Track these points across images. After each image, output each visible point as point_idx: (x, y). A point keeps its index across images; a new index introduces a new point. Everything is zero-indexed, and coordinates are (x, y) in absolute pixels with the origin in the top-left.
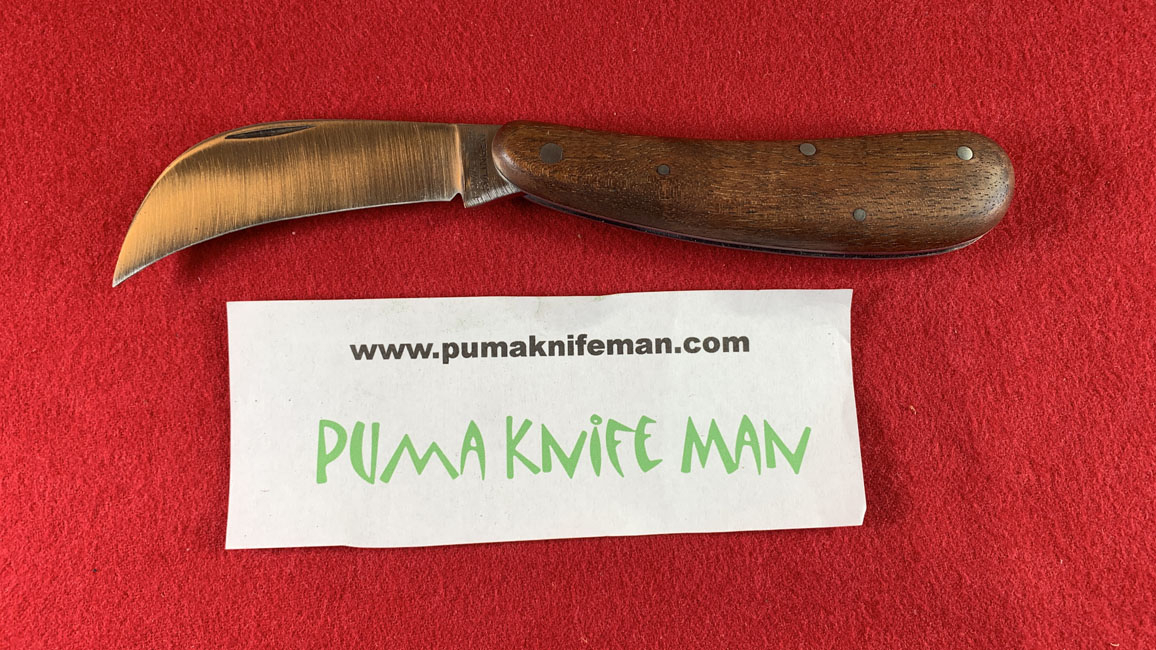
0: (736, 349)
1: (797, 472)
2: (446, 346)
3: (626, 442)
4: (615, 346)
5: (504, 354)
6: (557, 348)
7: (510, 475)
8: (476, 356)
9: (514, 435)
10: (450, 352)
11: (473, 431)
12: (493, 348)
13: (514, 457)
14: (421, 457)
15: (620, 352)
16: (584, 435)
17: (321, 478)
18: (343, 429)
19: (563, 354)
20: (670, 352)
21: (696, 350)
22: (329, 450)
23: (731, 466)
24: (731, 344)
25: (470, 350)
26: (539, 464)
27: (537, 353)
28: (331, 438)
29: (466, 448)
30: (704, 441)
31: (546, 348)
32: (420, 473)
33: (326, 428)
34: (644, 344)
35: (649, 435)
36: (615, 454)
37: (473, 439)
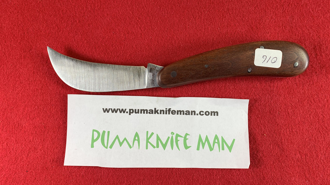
0: (214, 115)
1: (230, 152)
2: (130, 110)
3: (181, 140)
4: (179, 112)
5: (147, 113)
6: (162, 112)
7: (147, 148)
8: (139, 113)
9: (148, 137)
10: (131, 111)
11: (137, 135)
12: (144, 111)
13: (148, 143)
14: (121, 142)
15: (181, 114)
16: (169, 137)
17: (92, 146)
18: (99, 133)
19: (164, 114)
20: (195, 115)
21: (203, 115)
22: (95, 138)
23: (211, 149)
24: (213, 113)
25: (137, 111)
26: (155, 146)
27: (156, 113)
28: (96, 135)
29: (134, 140)
30: (204, 141)
31: (159, 112)
32: (121, 146)
33: (94, 132)
34: (188, 112)
35: (188, 139)
36: (178, 144)
37: (137, 137)
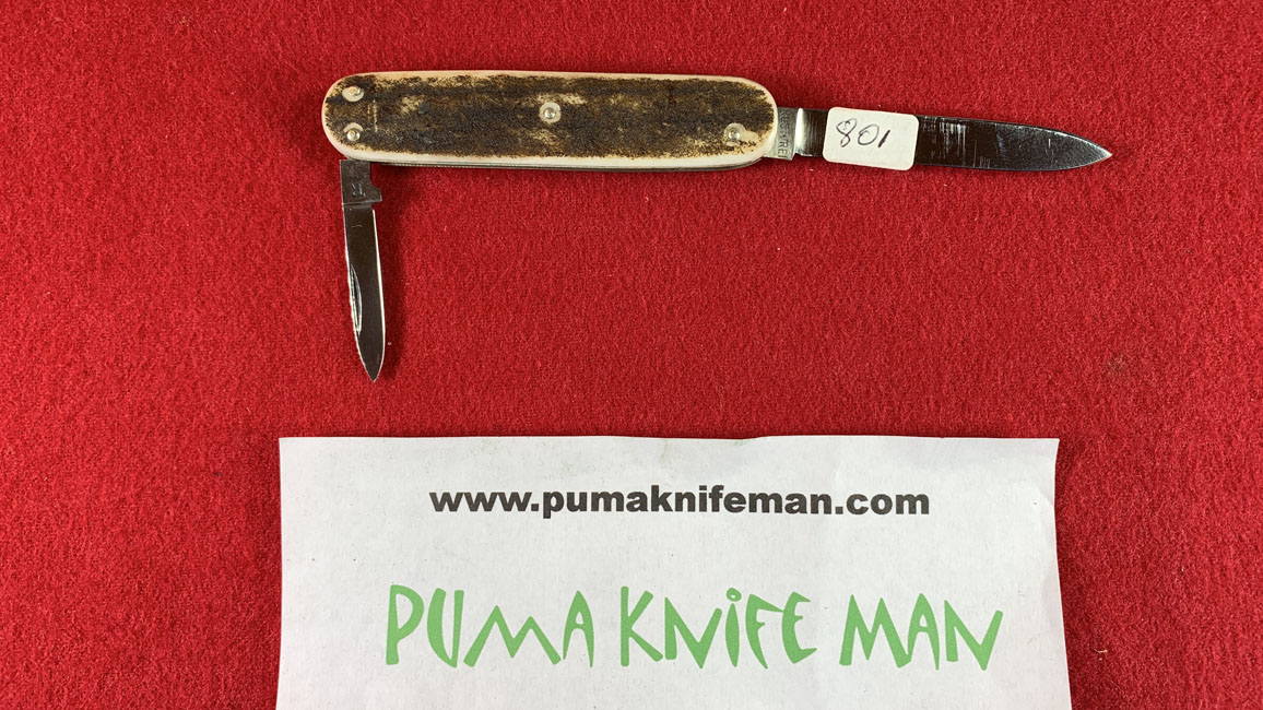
0: (912, 510)
1: (984, 667)
2: (547, 496)
3: (771, 624)
4: (759, 502)
5: (620, 508)
6: (685, 501)
7: (625, 662)
8: (585, 509)
9: (630, 612)
10: (553, 503)
11: (579, 604)
12: (606, 500)
13: (630, 639)
14: (514, 636)
15: (766, 509)
16: (718, 613)
17: (392, 658)
18: (420, 598)
19: (694, 510)
20: (830, 513)
21: (863, 511)
22: (402, 622)
23: (902, 658)
24: (906, 504)
25: (577, 503)
26: (661, 648)
27: (661, 507)
28: (405, 609)
29: (571, 625)
30: (869, 624)
31: (671, 501)
32: (512, 656)
33: (398, 596)
34: (796, 500)
35: (801, 618)
36: (757, 640)
37: (579, 614)
